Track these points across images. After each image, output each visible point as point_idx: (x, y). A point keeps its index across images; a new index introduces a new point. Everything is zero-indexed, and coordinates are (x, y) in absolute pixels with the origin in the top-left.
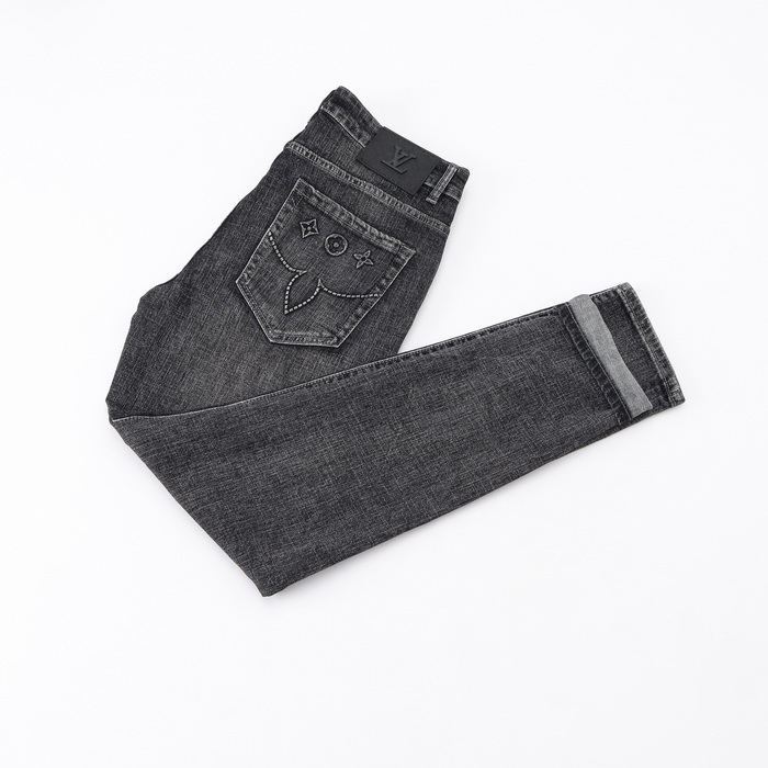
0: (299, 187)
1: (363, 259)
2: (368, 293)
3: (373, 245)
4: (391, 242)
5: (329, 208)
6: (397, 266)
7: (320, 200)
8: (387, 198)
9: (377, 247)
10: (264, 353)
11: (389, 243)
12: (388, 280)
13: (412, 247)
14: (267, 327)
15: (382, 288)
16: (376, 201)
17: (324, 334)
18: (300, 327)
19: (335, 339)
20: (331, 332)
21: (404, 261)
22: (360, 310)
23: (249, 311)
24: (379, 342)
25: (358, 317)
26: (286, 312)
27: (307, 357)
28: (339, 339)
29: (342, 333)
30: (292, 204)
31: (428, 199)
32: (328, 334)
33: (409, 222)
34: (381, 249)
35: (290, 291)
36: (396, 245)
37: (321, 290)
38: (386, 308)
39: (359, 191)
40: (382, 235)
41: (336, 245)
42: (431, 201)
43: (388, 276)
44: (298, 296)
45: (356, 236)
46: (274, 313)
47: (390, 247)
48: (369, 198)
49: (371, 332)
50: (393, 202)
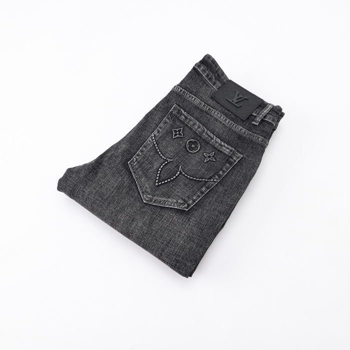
0: (174, 109)
1: (209, 157)
2: (210, 178)
3: (216, 149)
4: (228, 148)
5: (191, 123)
6: (231, 163)
7: (186, 118)
8: (227, 121)
9: (219, 151)
10: (138, 209)
11: (227, 149)
12: (224, 172)
13: (240, 153)
14: (143, 193)
15: (219, 176)
16: (220, 122)
17: (179, 201)
18: (164, 195)
19: (186, 205)
20: (184, 200)
21: (235, 161)
22: (204, 189)
23: (133, 181)
24: (215, 209)
25: (202, 193)
26: (157, 184)
27: (166, 214)
28: (189, 205)
29: (191, 202)
30: (169, 119)
31: (253, 123)
32: (182, 202)
33: (240, 137)
34: (221, 152)
35: (161, 171)
36: (231, 151)
37: (181, 173)
38: (221, 189)
39: (211, 115)
40: (223, 143)
41: (193, 146)
42: (255, 123)
43: (224, 169)
44: (166, 175)
45: (206, 142)
46: (149, 185)
47: (227, 151)
48: (217, 120)
49: (210, 203)
50: (231, 124)
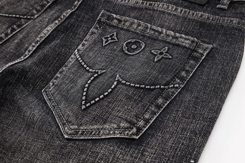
0: (102, 16)
1: (161, 53)
2: (167, 84)
3: (169, 43)
4: (188, 39)
5: (128, 24)
6: (196, 59)
7: (120, 21)
8: (179, 10)
9: (174, 45)
10: (58, 151)
11: (185, 41)
12: (188, 72)
13: (208, 43)
14: (64, 124)
15: (182, 79)
16: (169, 14)
17: (122, 125)
18: (95, 120)
19: (134, 130)
20: (130, 122)
21: (202, 55)
22: (160, 101)
23: (49, 112)
24: (184, 129)
25: (158, 107)
26: (83, 107)
27: (102, 150)
28: (139, 130)
29: (141, 123)
30: (97, 28)
31: (218, 6)
32: (127, 125)
33: (202, 24)
34: (178, 45)
35: (88, 88)
36: (193, 42)
37: (119, 82)
38: (188, 97)
39: (154, 10)
40: (178, 35)
41: (134, 46)
42: (222, 6)
43: (188, 68)
44: (96, 91)
45: (153, 39)
46: (72, 110)
47: (187, 43)
48: (163, 13)
49: (174, 121)
50: (185, 12)
